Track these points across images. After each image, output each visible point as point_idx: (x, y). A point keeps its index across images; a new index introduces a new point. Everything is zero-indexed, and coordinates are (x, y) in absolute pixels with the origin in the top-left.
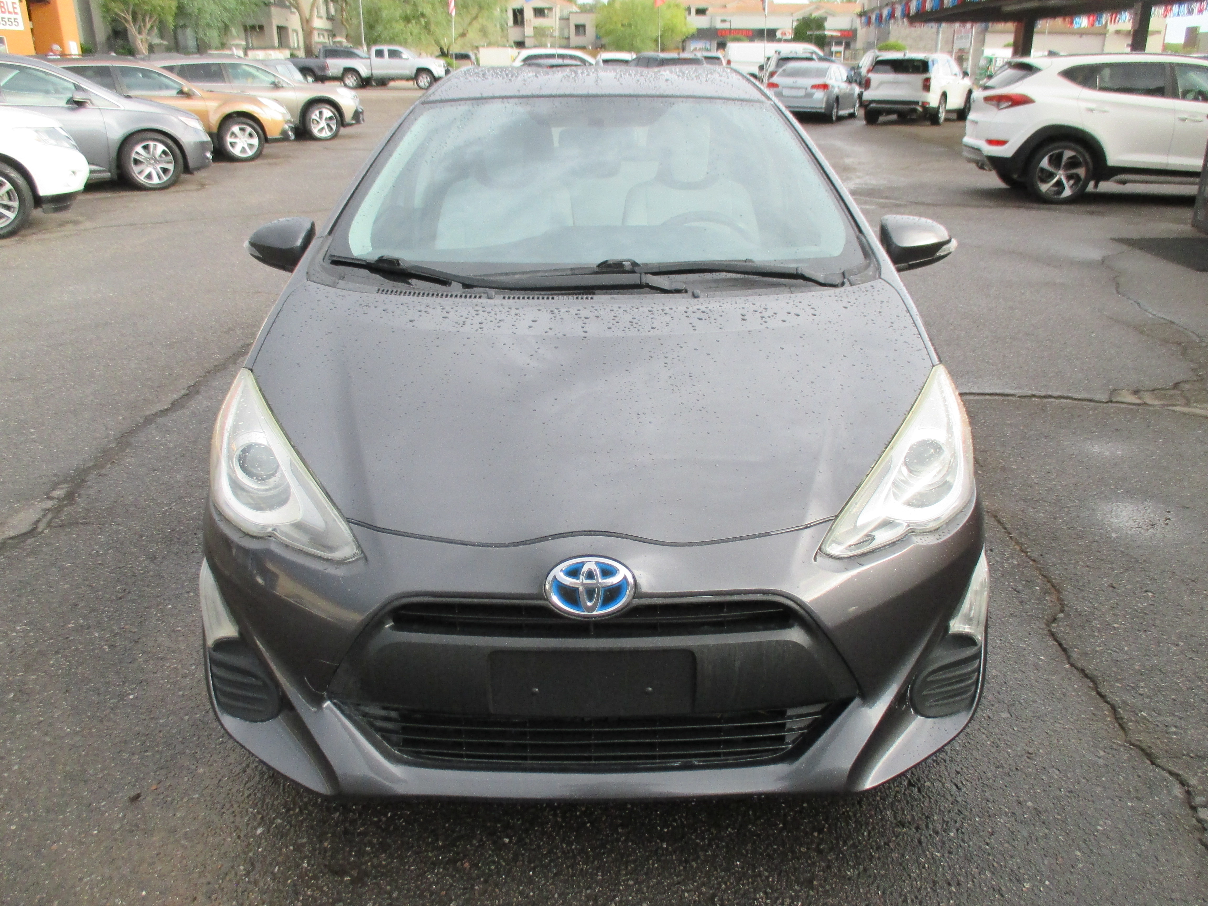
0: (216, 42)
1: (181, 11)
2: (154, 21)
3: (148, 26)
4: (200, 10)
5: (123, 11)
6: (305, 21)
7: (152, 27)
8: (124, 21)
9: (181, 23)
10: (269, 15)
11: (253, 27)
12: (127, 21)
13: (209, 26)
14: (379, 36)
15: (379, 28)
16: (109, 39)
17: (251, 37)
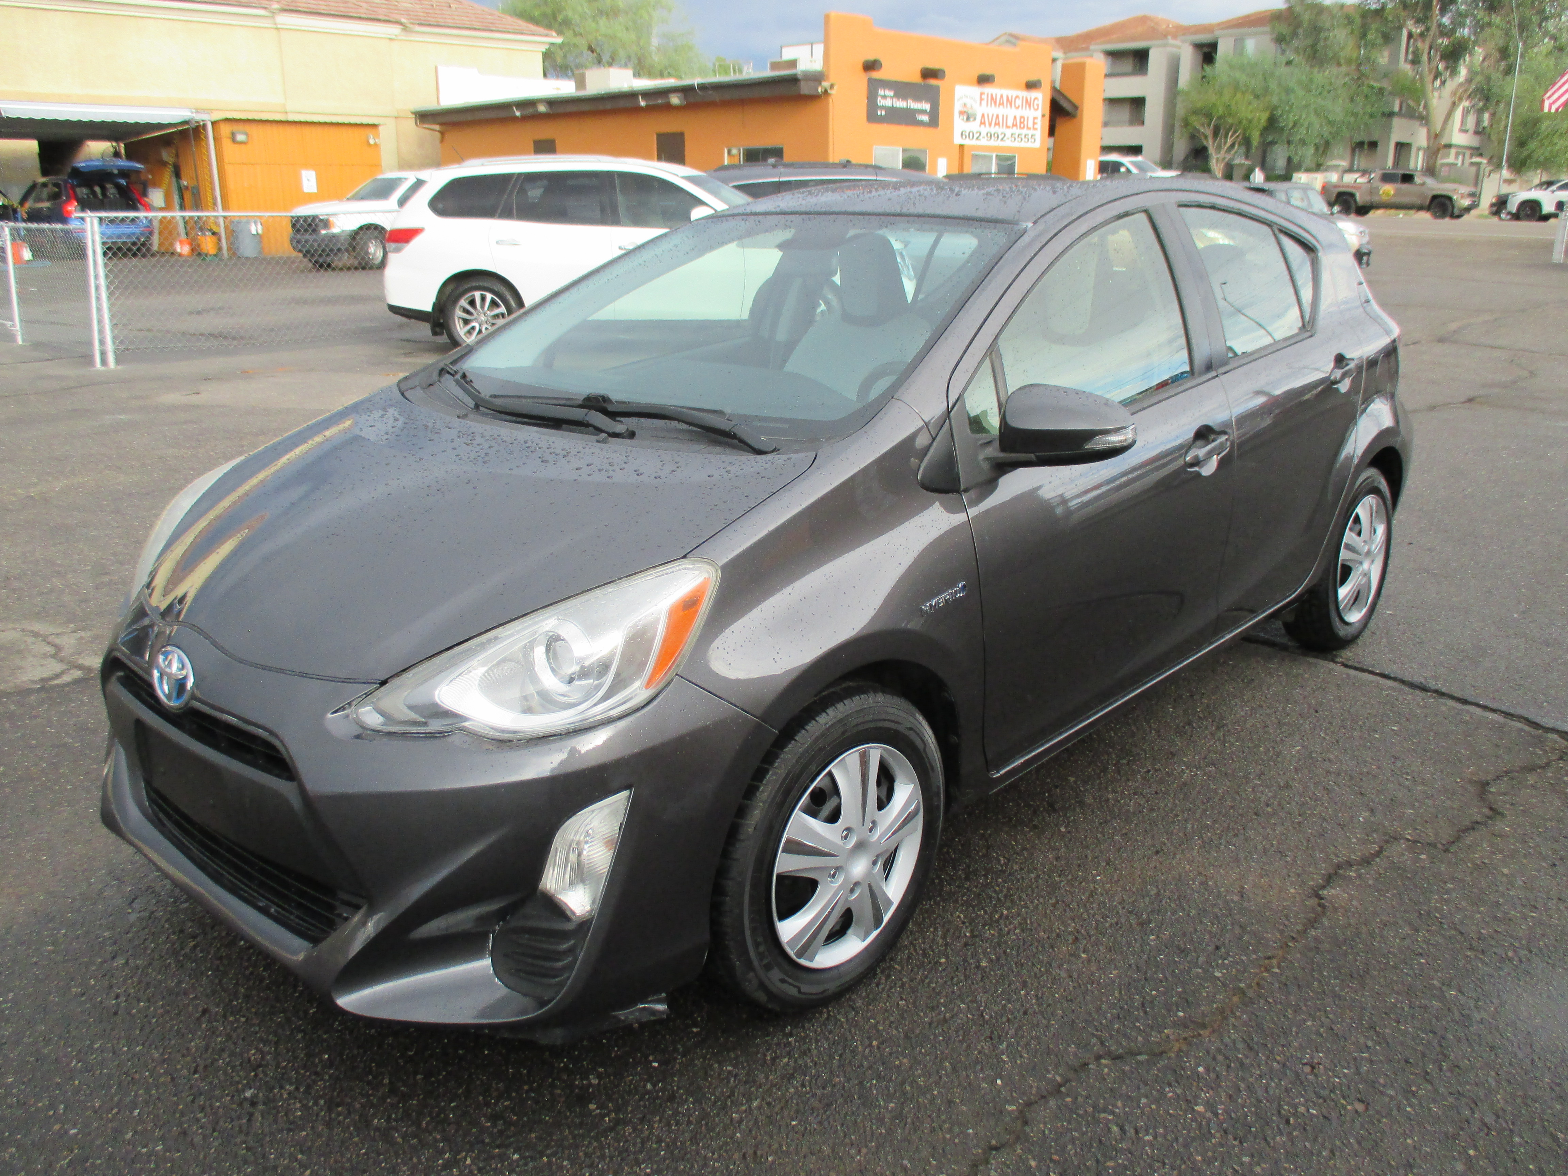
0: (1309, 162)
1: (1272, 124)
2: (1238, 137)
3: (1230, 142)
4: (1295, 124)
5: (1203, 125)
6: (1433, 135)
7: (1233, 145)
8: (1202, 138)
9: (1270, 139)
10: (1388, 129)
11: (1361, 144)
12: (1206, 137)
13: (1303, 142)
14: (1529, 156)
15: (1532, 145)
16: (1186, 158)
17: (1359, 156)
